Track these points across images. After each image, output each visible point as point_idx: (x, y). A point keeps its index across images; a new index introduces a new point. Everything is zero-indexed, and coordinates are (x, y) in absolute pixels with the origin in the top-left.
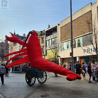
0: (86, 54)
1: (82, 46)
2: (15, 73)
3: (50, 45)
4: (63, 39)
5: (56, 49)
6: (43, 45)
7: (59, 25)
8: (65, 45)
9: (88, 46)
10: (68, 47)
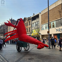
0: (58, 32)
1: (55, 27)
2: (12, 44)
3: (34, 26)
4: (43, 22)
5: (38, 29)
6: (30, 26)
7: (40, 13)
8: (44, 26)
9: (59, 27)
10: (46, 28)
